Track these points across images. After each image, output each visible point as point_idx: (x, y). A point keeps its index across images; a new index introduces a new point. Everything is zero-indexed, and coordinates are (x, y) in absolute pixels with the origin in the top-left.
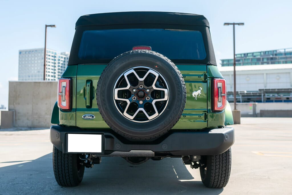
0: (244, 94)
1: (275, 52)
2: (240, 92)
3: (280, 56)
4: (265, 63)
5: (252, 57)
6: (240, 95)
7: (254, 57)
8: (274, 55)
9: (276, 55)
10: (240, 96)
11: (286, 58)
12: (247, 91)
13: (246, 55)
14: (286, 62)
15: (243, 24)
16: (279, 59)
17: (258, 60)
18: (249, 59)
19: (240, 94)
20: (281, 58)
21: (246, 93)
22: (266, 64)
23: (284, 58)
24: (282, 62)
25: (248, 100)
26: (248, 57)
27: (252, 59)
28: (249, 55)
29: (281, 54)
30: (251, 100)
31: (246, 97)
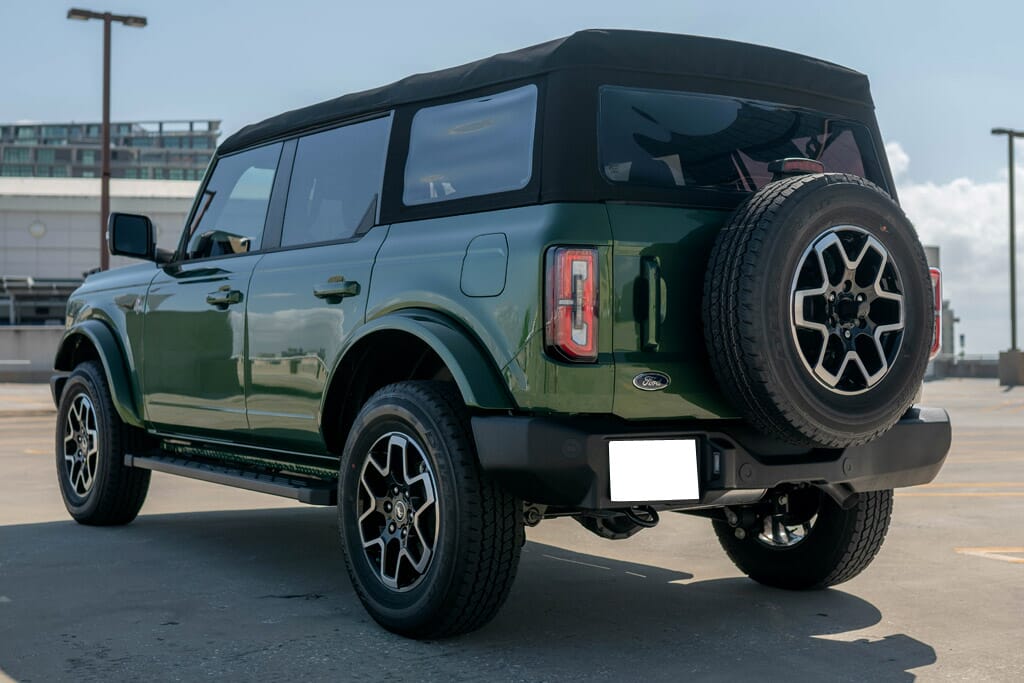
0: (26, 288)
1: (124, 133)
2: (9, 281)
3: (145, 150)
4: (89, 169)
5: (33, 144)
6: (8, 293)
7: (42, 146)
8: (122, 141)
9: (128, 141)
10: (8, 298)
11: (168, 157)
12: (35, 280)
13: (12, 131)
14: (166, 175)
15: (141, 22)
16: (139, 160)
17: (63, 155)
18: (26, 149)
19: (9, 288)
20: (150, 157)
21: (33, 288)
22: (91, 174)
23: (158, 156)
24: (150, 172)
25: (41, 316)
26: (17, 144)
27: (36, 151)
28: (21, 133)
29: (145, 138)
30: (52, 313)
31: (31, 304)
